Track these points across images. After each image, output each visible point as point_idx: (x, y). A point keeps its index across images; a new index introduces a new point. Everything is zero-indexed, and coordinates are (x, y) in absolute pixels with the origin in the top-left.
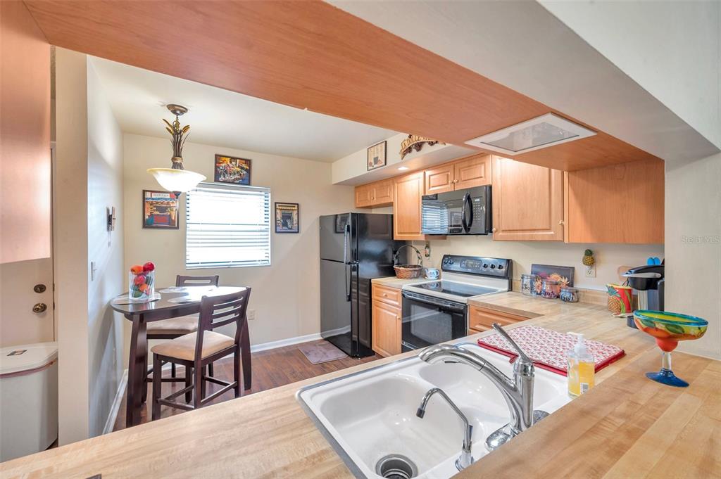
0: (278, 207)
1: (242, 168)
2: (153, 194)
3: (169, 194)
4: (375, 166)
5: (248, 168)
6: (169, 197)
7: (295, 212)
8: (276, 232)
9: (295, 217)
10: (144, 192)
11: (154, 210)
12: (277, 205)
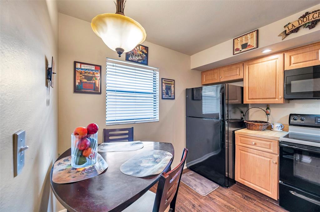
0: (163, 82)
1: (143, 52)
2: (82, 65)
3: (94, 67)
4: (243, 50)
5: (146, 52)
6: (94, 69)
7: (173, 86)
8: (163, 98)
9: (173, 89)
10: (75, 63)
11: (83, 78)
12: (163, 80)
